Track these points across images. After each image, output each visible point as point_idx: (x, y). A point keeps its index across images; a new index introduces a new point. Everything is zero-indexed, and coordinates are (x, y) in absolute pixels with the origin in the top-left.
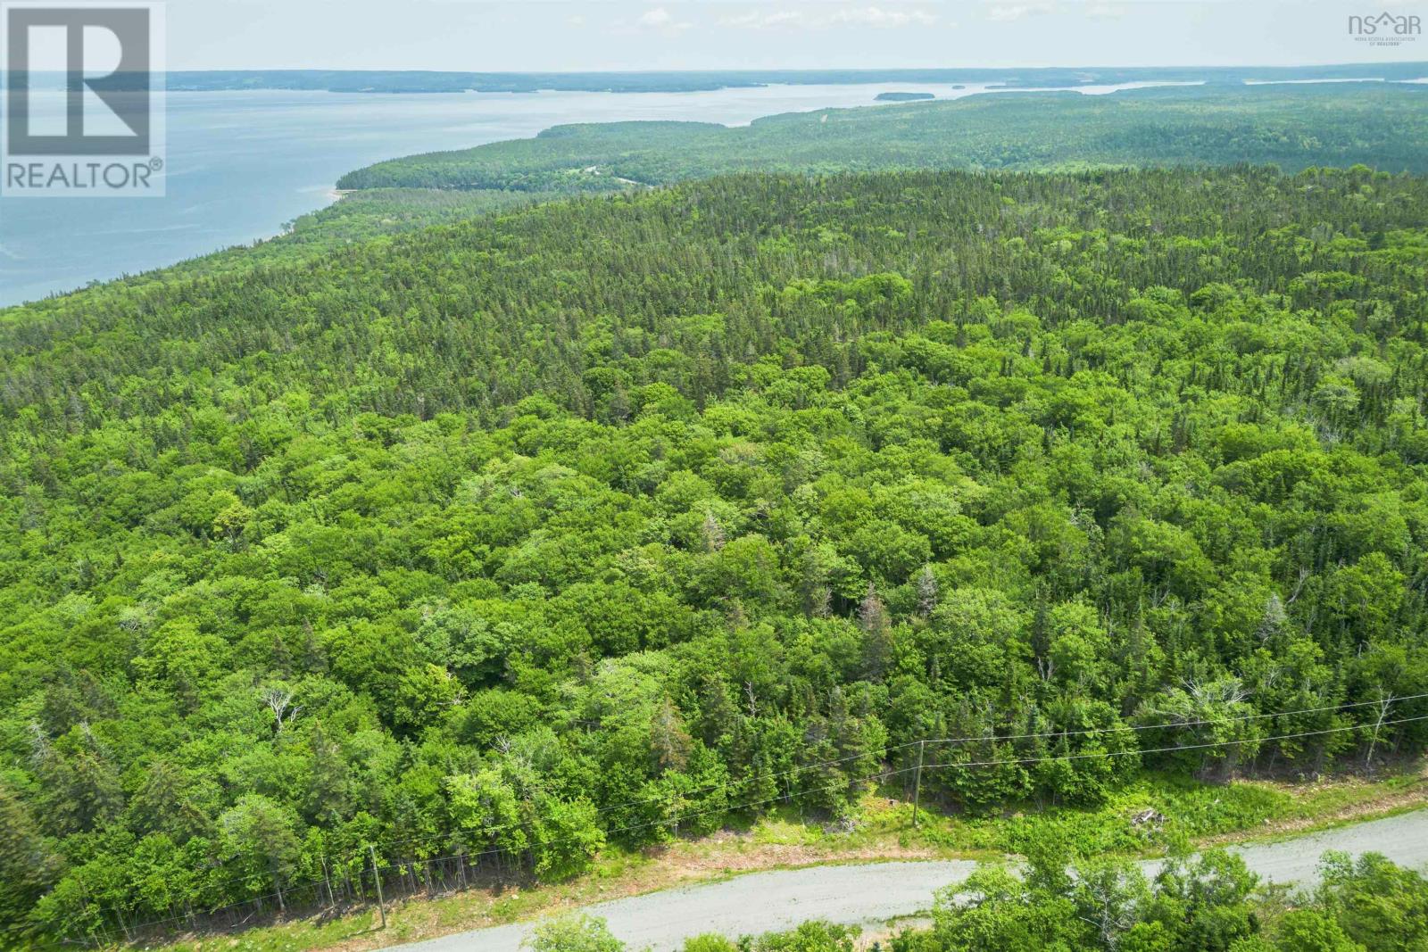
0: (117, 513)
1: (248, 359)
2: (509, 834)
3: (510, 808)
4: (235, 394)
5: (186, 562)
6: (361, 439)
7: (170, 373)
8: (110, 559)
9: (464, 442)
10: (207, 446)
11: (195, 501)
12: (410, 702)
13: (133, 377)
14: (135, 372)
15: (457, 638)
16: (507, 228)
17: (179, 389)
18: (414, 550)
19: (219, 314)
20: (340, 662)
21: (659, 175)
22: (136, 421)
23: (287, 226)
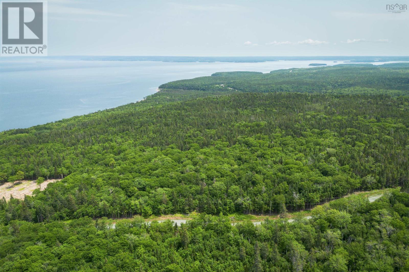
0: (94, 161)
1: (125, 133)
2: (138, 210)
3: (139, 206)
4: (119, 140)
5: (103, 170)
6: (139, 151)
7: (109, 135)
8: (91, 169)
9: (156, 152)
10: (112, 150)
11: (107, 160)
12: (130, 192)
13: (102, 135)
14: (102, 134)
15: (139, 183)
16: (187, 105)
17: (110, 138)
18: (139, 170)
19: (121, 122)
20: (122, 186)
21: (239, 87)
22: (100, 144)
23: (144, 98)
